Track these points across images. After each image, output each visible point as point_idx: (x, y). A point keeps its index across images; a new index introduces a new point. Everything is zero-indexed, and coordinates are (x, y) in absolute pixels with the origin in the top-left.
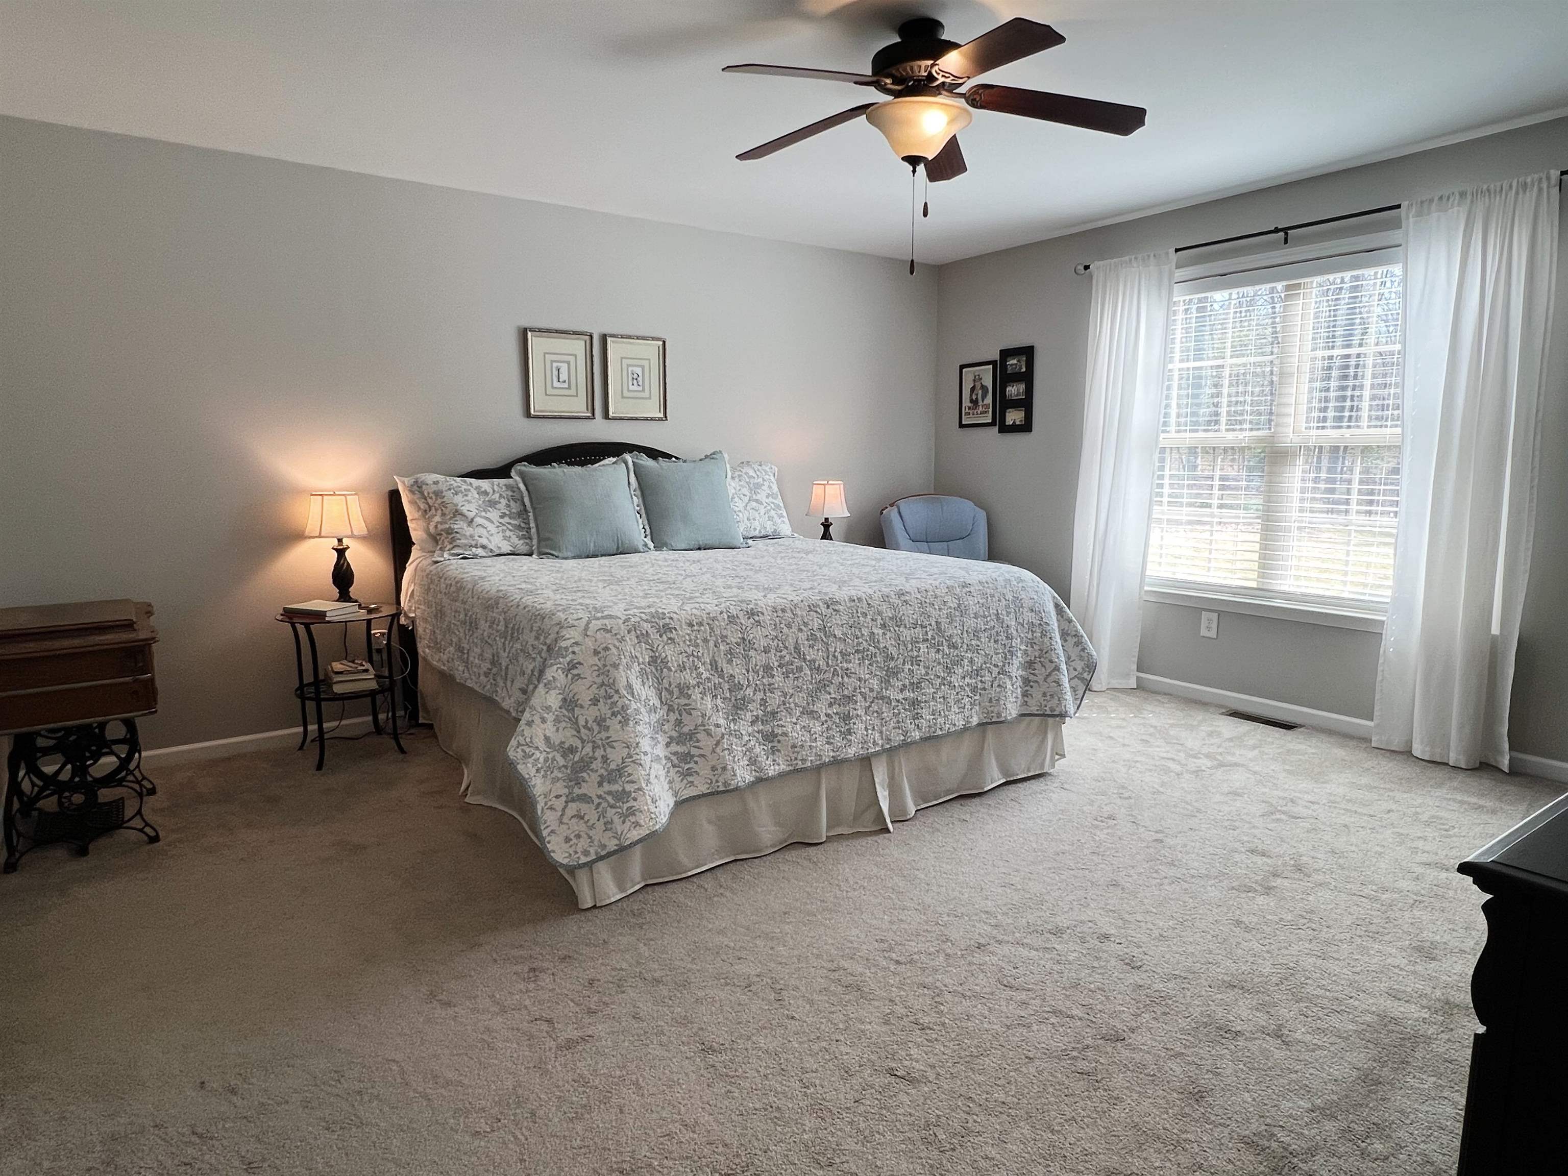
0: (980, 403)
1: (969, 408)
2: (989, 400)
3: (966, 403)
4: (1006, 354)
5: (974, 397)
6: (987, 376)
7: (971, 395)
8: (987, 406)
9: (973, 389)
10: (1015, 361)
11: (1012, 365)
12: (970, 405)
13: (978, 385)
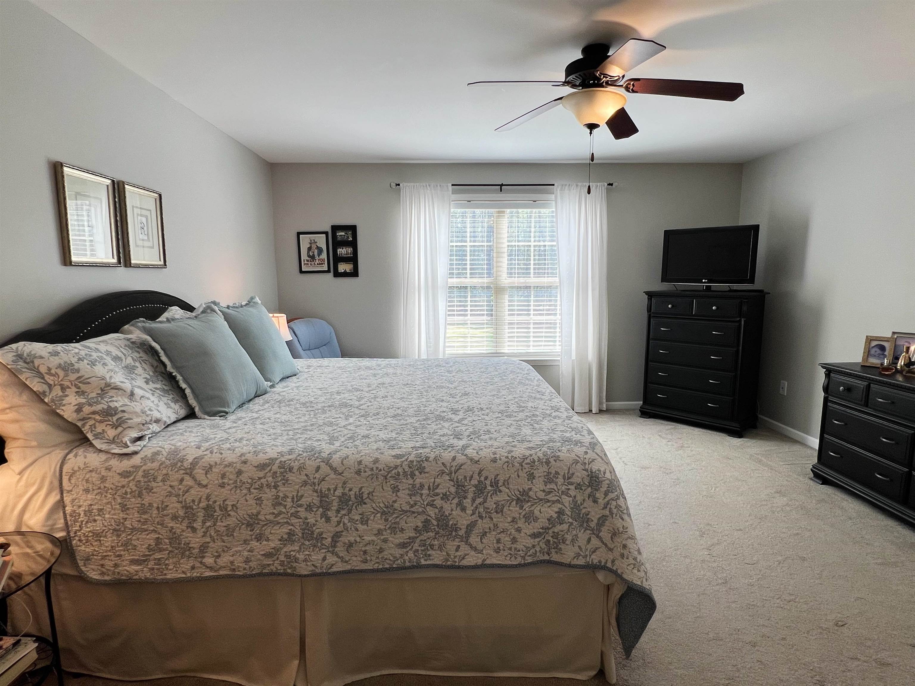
0: (317, 258)
1: (307, 261)
2: (324, 256)
3: (304, 256)
4: (335, 228)
5: (311, 254)
6: (321, 241)
7: (308, 252)
8: (323, 260)
9: (309, 249)
10: (343, 234)
11: (341, 235)
12: (308, 259)
13: (314, 247)
